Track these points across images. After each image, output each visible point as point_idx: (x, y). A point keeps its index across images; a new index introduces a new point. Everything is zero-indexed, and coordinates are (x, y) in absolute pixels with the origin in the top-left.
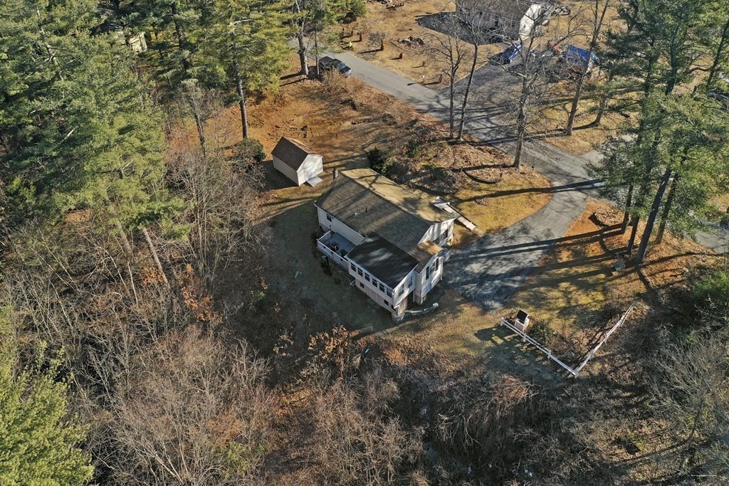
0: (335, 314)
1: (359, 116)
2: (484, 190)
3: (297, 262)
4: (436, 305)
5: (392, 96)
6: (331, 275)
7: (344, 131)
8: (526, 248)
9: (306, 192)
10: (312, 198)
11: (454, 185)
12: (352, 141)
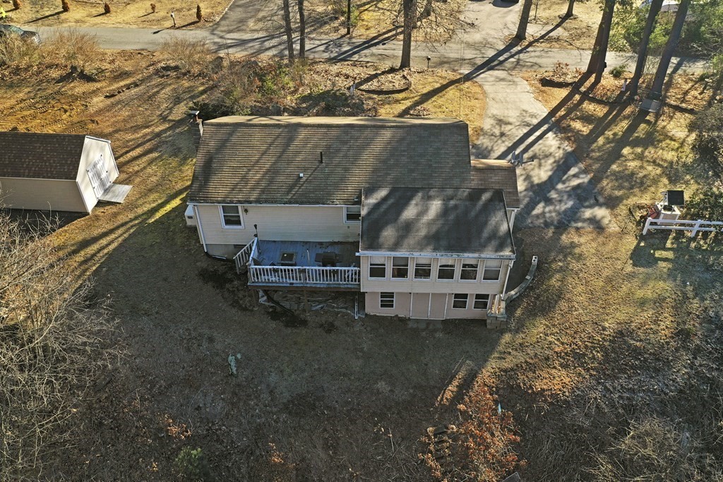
1: (109, 86)
2: (403, 99)
3: (211, 340)
4: (535, 260)
5: (143, 50)
6: (304, 323)
7: (100, 112)
10: (137, 218)
11: (365, 106)
12: (132, 117)
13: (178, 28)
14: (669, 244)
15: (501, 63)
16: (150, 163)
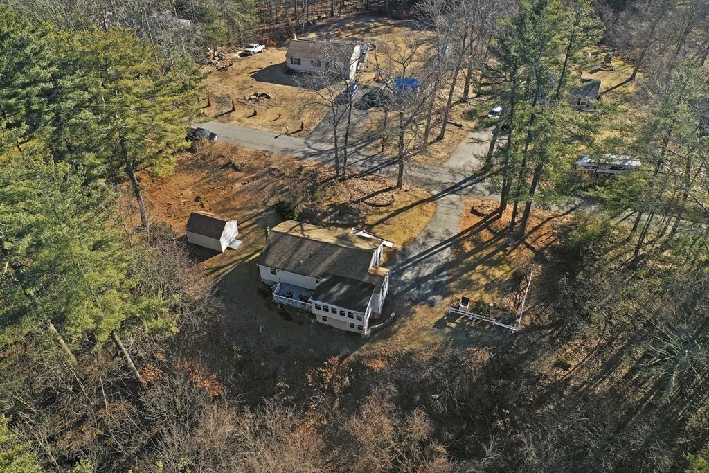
0: (311, 350)
1: (245, 176)
2: (385, 212)
3: (256, 318)
4: (393, 314)
5: (266, 151)
6: (291, 319)
7: (238, 193)
8: (438, 249)
9: (232, 256)
10: (240, 259)
11: (360, 215)
12: (251, 200)
13: (289, 135)
14: (457, 321)
15: (462, 188)
16: (253, 230)
